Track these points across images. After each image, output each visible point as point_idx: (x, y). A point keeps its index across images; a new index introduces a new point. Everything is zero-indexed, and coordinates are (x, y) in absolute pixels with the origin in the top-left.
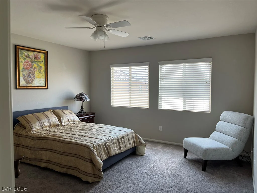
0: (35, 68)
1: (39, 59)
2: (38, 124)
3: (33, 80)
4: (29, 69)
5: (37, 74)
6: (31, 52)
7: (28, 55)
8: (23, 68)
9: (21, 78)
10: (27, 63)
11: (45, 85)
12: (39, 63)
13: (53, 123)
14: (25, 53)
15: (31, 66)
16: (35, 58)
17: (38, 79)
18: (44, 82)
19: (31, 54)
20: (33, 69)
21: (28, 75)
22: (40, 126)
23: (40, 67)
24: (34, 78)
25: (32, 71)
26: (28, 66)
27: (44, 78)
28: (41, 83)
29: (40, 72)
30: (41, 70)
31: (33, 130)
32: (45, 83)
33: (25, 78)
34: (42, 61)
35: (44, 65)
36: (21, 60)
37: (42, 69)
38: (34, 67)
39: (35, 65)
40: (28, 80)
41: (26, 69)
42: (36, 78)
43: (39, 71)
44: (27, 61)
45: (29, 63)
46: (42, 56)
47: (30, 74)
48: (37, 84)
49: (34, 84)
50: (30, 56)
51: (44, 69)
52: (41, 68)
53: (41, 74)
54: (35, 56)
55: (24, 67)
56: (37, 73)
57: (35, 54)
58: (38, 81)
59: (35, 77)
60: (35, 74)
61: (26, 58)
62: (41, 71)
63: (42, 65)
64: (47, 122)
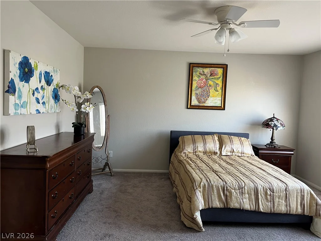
0: (210, 86)
1: (216, 75)
2: (191, 147)
3: (207, 99)
4: (203, 88)
5: (212, 92)
6: (207, 68)
7: (203, 72)
8: (197, 87)
9: (194, 97)
10: (201, 81)
11: (220, 106)
12: (215, 80)
13: (210, 149)
14: (200, 70)
15: (206, 84)
16: (211, 75)
17: (213, 98)
18: (220, 101)
19: (207, 71)
20: (208, 87)
21: (201, 94)
22: (193, 149)
23: (217, 84)
24: (208, 97)
25: (206, 89)
26: (202, 85)
27: (221, 96)
28: (217, 102)
29: (216, 90)
30: (217, 88)
31: (184, 151)
32: (221, 103)
33: (197, 97)
34: (220, 78)
35: (222, 82)
36: (195, 78)
37: (218, 87)
38: (209, 85)
39: (211, 82)
40: (201, 100)
41: (200, 87)
42: (211, 97)
43: (215, 89)
44: (202, 78)
45: (204, 80)
46: (220, 71)
47: (204, 93)
48: (211, 103)
49: (208, 103)
50: (205, 73)
51: (222, 87)
52: (218, 85)
53: (218, 92)
54: (211, 72)
55: (198, 85)
56: (212, 91)
57: (211, 70)
58: (213, 100)
59: (209, 96)
60: (209, 92)
61: (200, 75)
62: (217, 90)
63: (220, 82)
64: (202, 146)
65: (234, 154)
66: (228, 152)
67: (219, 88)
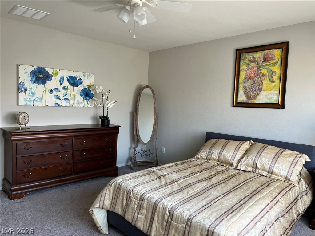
0: (263, 75)
1: (272, 59)
2: (207, 152)
3: (258, 94)
4: (253, 79)
5: (266, 84)
6: (259, 52)
7: (254, 58)
8: (245, 78)
9: (241, 92)
10: (251, 70)
11: (277, 102)
12: (270, 67)
14: (249, 56)
15: (257, 73)
16: (265, 60)
17: (267, 91)
18: (277, 96)
19: (259, 56)
20: (260, 77)
21: (251, 88)
22: (207, 155)
23: (273, 72)
24: (260, 91)
25: (257, 80)
26: (252, 75)
27: (278, 89)
28: (272, 98)
29: (271, 80)
30: (274, 77)
31: (197, 156)
32: (278, 98)
33: (246, 91)
34: (277, 62)
35: (280, 68)
36: (243, 67)
37: (275, 75)
38: (261, 75)
39: (264, 71)
40: (251, 95)
41: (250, 79)
42: (264, 91)
43: (269, 80)
44: (252, 67)
45: (254, 69)
46: (277, 53)
47: (255, 86)
48: (264, 99)
49: (260, 100)
50: (257, 59)
51: (280, 75)
52: (274, 74)
53: (274, 84)
54: (264, 57)
55: (247, 76)
56: (266, 82)
57: (265, 53)
58: (266, 95)
59: (262, 89)
60: (262, 85)
61: (250, 63)
62: (273, 79)
63: (277, 69)
65: (257, 170)
66: (250, 167)
67: (275, 78)
